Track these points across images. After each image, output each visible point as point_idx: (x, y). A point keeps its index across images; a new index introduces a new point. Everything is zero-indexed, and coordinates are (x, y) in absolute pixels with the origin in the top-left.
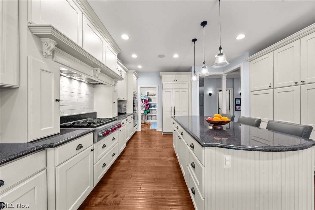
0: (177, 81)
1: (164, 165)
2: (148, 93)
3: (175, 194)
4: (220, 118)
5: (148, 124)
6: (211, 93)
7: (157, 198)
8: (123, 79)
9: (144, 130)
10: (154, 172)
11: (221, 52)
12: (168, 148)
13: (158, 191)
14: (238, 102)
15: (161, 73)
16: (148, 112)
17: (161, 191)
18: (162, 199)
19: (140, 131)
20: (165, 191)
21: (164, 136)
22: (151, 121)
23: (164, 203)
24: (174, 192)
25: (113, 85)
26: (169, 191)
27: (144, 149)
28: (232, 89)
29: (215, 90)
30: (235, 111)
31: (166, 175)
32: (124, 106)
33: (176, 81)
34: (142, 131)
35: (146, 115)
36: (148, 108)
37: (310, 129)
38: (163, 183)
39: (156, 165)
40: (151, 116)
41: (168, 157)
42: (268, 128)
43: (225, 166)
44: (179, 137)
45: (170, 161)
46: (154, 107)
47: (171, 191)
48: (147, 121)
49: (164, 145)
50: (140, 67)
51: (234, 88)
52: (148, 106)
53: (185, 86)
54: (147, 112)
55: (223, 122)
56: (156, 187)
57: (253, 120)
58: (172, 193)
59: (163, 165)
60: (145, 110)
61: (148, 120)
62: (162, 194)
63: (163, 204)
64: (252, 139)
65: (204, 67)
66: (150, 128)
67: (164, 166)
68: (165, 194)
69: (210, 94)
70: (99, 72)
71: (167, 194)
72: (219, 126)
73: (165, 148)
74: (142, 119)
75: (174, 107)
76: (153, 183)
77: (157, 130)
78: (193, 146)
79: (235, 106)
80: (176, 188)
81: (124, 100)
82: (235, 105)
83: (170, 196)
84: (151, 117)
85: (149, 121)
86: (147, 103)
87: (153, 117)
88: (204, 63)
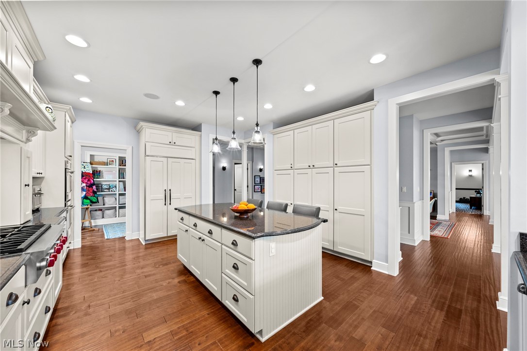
0: (175, 143)
1: (171, 292)
2: (92, 156)
3: (206, 320)
4: (247, 205)
5: (93, 228)
6: (224, 166)
7: (182, 337)
8: (55, 128)
9: (88, 243)
10: (158, 307)
11: (258, 130)
12: (166, 264)
13: (179, 328)
14: (258, 181)
15: (142, 124)
16: (94, 201)
17: (183, 326)
18: (188, 334)
19: (80, 247)
20: (189, 323)
21: (150, 246)
22: (100, 222)
23: (194, 337)
24: (203, 318)
25: (24, 139)
26: (195, 320)
27: (115, 281)
28: (251, 162)
29: (230, 162)
30: (254, 193)
31: (181, 304)
32: (36, 192)
33: (173, 144)
34: (83, 247)
35: (87, 209)
36: (94, 193)
37: (319, 209)
38: (182, 315)
39: (155, 298)
40: (101, 210)
41: (173, 279)
42: (294, 212)
43: (271, 255)
44: (200, 238)
45: (179, 282)
46: (109, 189)
47: (199, 319)
48: (90, 223)
49: (156, 261)
50: (86, 100)
51: (252, 162)
52: (94, 187)
53: (191, 154)
54: (92, 202)
55: (248, 210)
56: (172, 325)
57: (281, 204)
58: (201, 321)
59: (169, 293)
60: (85, 197)
61: (92, 221)
62: (187, 328)
63: (194, 339)
64: (276, 227)
65: (233, 138)
66: (106, 238)
67: (173, 293)
68: (190, 327)
69: (224, 169)
70: (7, 112)
71: (194, 325)
72: (245, 215)
73: (161, 266)
74: (83, 218)
75: (170, 190)
76: (163, 322)
77: (127, 238)
78: (236, 243)
79: (255, 186)
80: (205, 313)
81: (38, 175)
82: (254, 184)
83: (199, 325)
84: (100, 212)
85: (95, 222)
86: (89, 180)
87: (107, 212)
88: (234, 133)
